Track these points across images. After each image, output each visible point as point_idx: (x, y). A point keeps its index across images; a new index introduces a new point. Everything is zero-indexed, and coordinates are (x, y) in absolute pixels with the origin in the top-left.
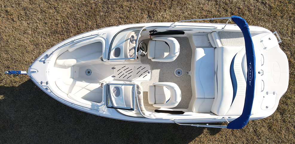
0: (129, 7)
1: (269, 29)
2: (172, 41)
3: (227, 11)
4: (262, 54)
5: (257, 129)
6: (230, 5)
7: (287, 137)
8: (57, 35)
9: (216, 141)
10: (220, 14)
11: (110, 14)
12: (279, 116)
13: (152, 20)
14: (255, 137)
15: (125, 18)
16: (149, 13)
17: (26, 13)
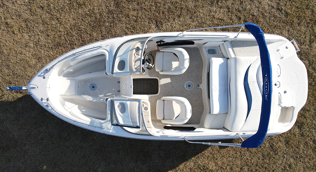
0: (135, 17)
1: (285, 37)
2: (181, 52)
3: (240, 18)
4: (278, 65)
5: (273, 144)
6: (243, 12)
7: (305, 152)
8: (60, 48)
9: (230, 157)
10: (233, 22)
11: (116, 24)
12: (297, 130)
13: (160, 30)
14: (271, 153)
15: (132, 28)
16: (157, 23)
17: (27, 25)
